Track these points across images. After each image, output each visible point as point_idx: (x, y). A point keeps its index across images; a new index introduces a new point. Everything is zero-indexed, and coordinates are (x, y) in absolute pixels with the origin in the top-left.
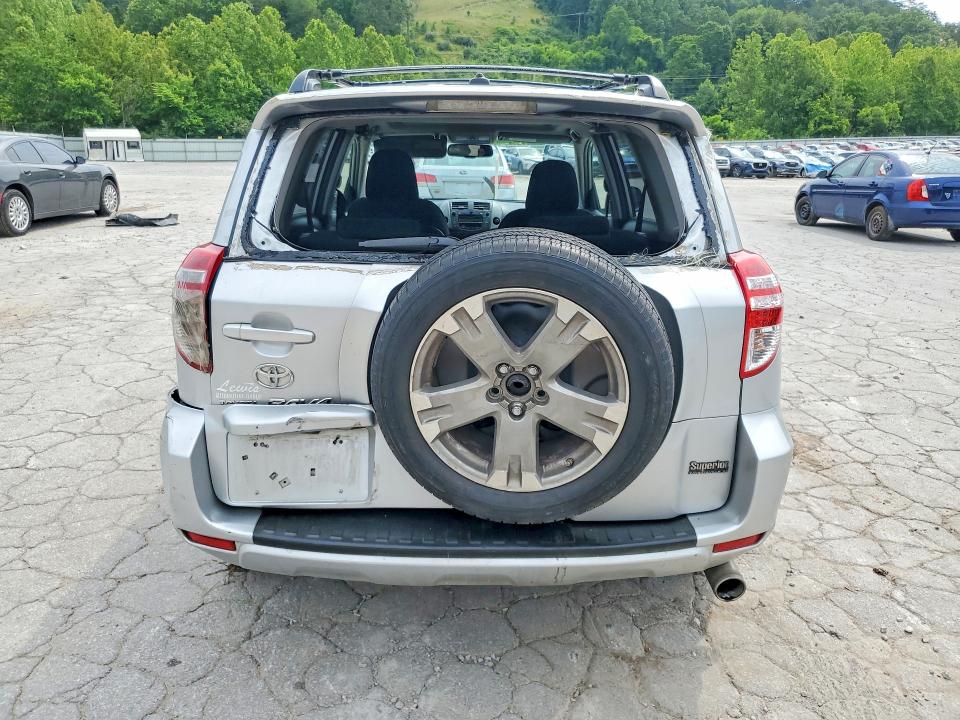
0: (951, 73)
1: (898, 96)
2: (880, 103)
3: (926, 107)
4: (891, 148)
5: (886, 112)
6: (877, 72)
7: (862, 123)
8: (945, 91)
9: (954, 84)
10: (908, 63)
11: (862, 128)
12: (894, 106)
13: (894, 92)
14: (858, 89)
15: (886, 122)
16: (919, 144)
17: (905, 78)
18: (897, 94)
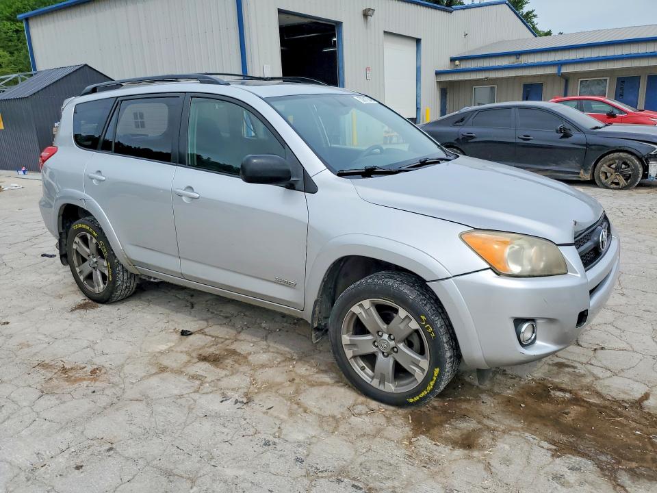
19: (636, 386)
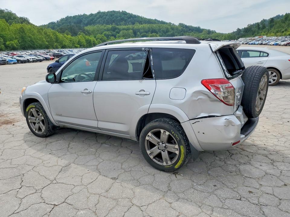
0: (29, 31)
1: (16, 38)
2: (11, 40)
3: (26, 41)
4: (21, 54)
5: (15, 43)
6: (7, 31)
7: (8, 47)
8: (30, 37)
9: (31, 35)
10: (15, 28)
11: (9, 48)
12: (16, 41)
13: (14, 37)
14: (3, 36)
15: (16, 46)
16: (28, 52)
17: (16, 33)
18: (15, 38)
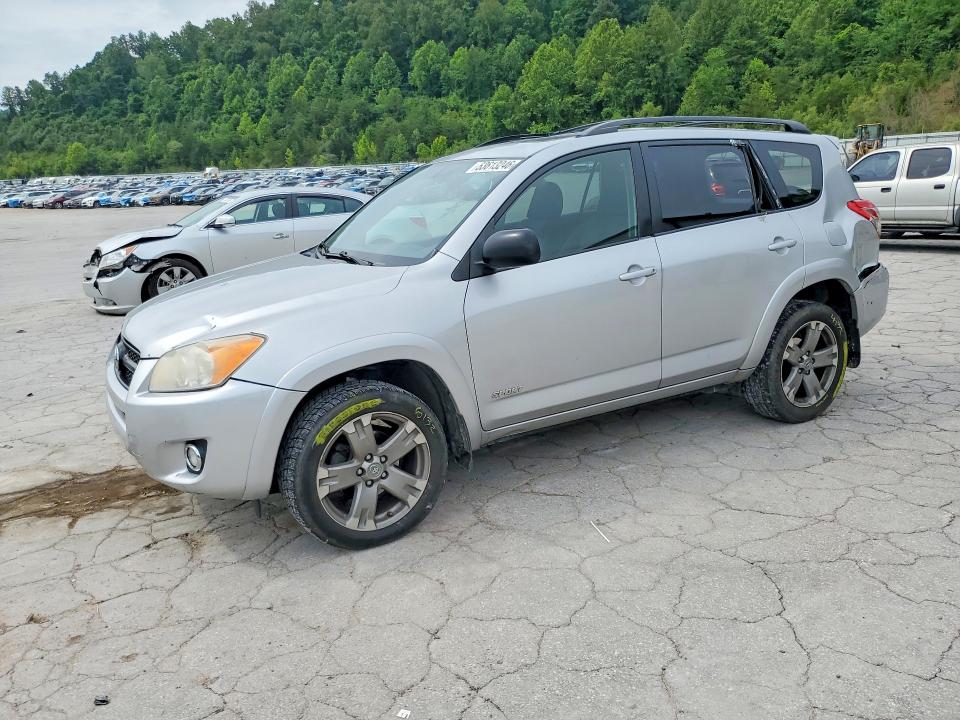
19: (87, 529)
